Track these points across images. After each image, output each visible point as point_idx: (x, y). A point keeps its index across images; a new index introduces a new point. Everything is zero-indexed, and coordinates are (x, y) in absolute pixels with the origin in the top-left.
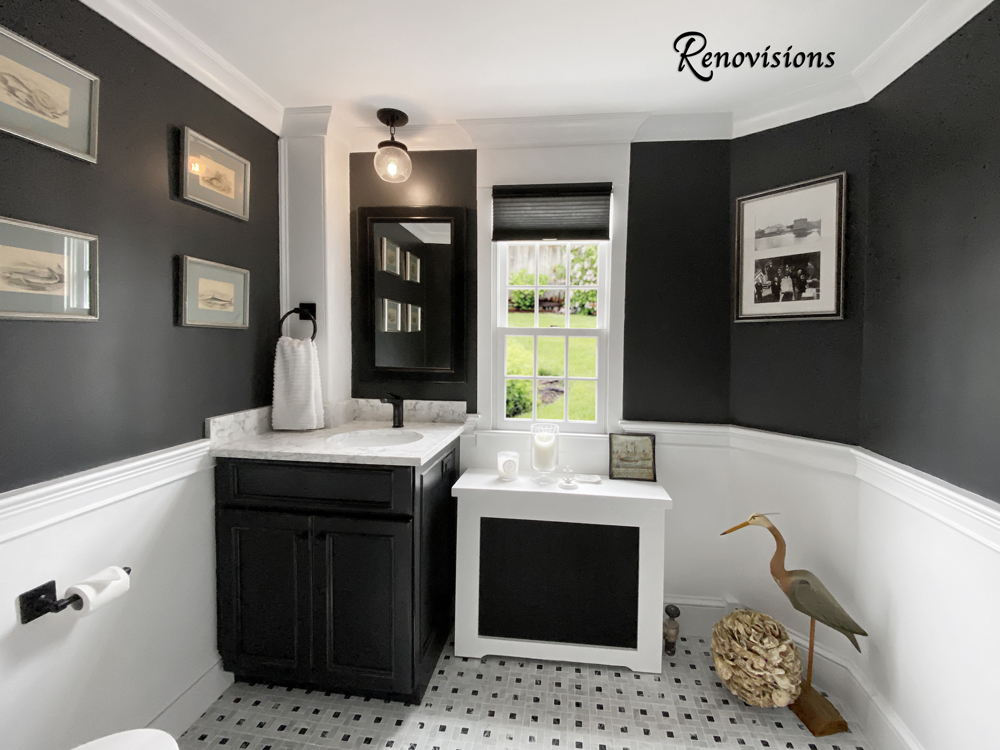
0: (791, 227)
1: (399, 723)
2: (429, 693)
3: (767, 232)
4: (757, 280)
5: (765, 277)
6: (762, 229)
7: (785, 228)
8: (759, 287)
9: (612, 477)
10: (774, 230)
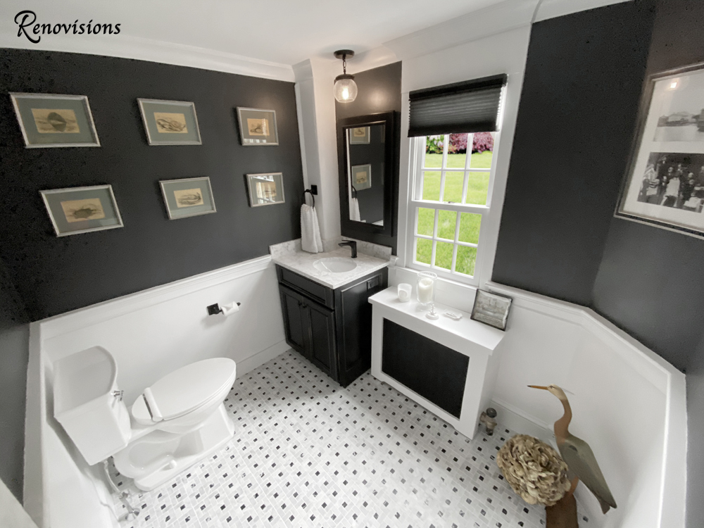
0: (696, 117)
1: (334, 391)
2: (351, 385)
3: (670, 120)
4: (647, 176)
5: (655, 174)
6: (667, 115)
7: (689, 118)
8: (646, 184)
9: (472, 318)
10: (679, 119)
